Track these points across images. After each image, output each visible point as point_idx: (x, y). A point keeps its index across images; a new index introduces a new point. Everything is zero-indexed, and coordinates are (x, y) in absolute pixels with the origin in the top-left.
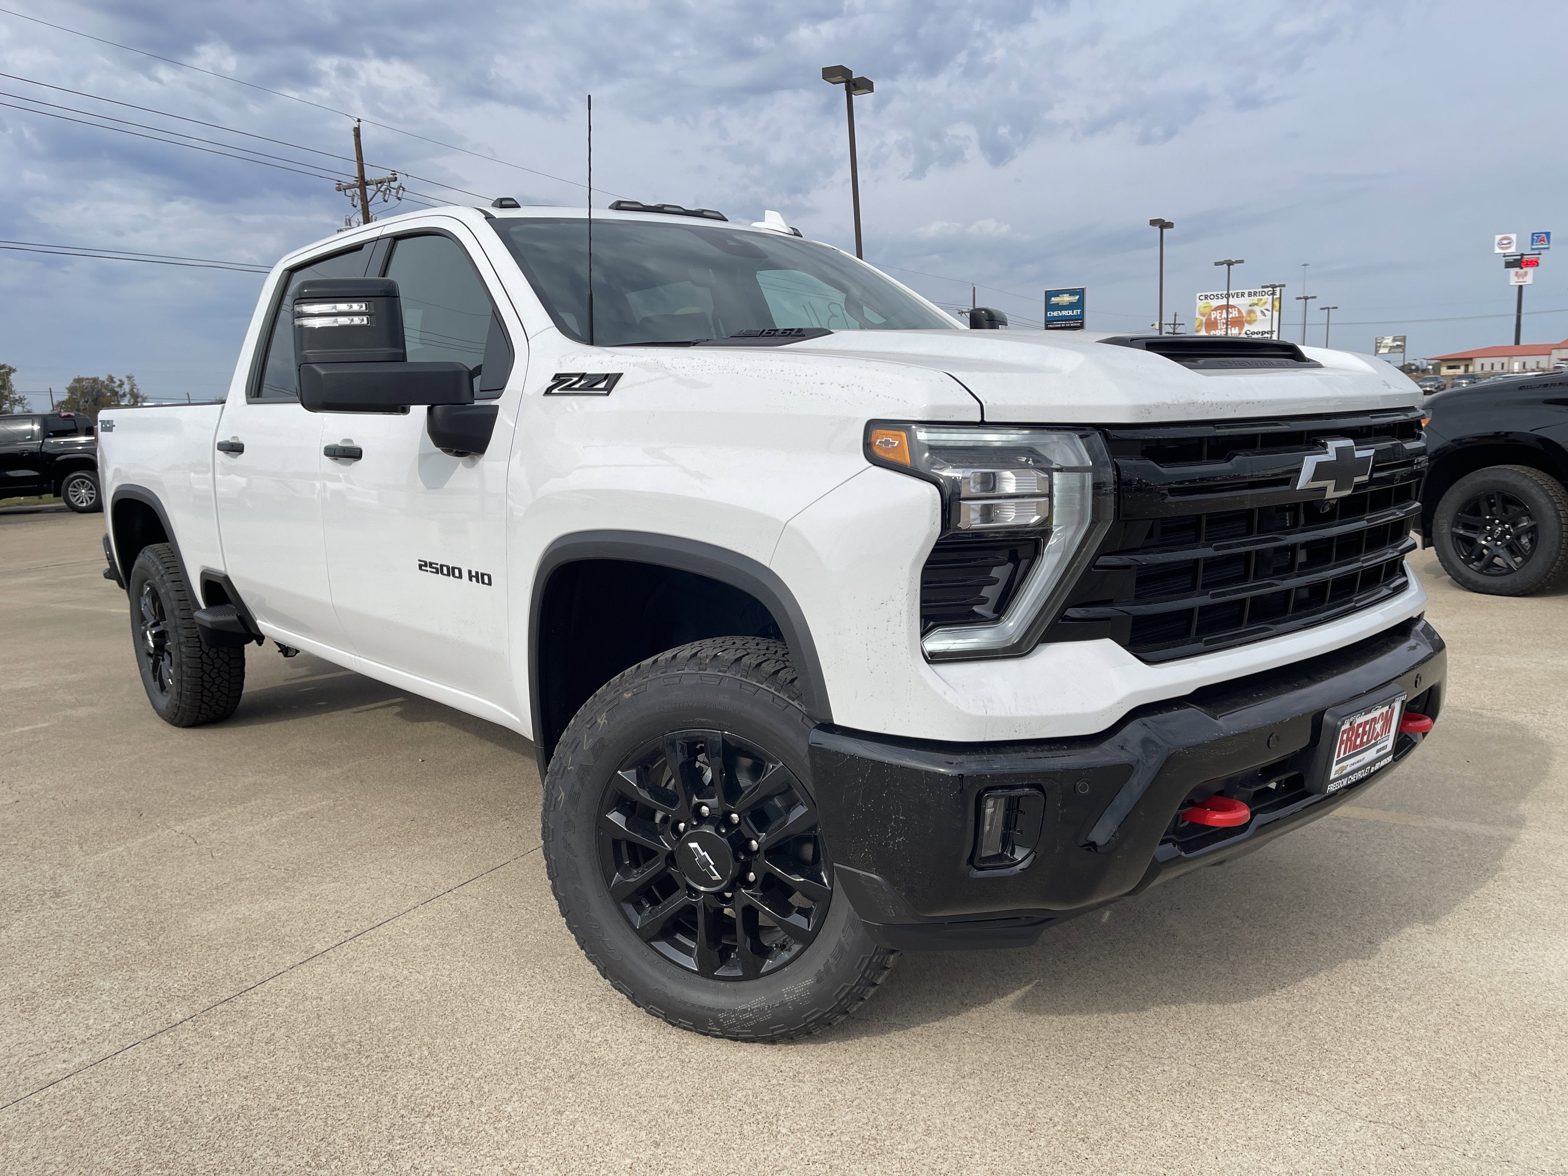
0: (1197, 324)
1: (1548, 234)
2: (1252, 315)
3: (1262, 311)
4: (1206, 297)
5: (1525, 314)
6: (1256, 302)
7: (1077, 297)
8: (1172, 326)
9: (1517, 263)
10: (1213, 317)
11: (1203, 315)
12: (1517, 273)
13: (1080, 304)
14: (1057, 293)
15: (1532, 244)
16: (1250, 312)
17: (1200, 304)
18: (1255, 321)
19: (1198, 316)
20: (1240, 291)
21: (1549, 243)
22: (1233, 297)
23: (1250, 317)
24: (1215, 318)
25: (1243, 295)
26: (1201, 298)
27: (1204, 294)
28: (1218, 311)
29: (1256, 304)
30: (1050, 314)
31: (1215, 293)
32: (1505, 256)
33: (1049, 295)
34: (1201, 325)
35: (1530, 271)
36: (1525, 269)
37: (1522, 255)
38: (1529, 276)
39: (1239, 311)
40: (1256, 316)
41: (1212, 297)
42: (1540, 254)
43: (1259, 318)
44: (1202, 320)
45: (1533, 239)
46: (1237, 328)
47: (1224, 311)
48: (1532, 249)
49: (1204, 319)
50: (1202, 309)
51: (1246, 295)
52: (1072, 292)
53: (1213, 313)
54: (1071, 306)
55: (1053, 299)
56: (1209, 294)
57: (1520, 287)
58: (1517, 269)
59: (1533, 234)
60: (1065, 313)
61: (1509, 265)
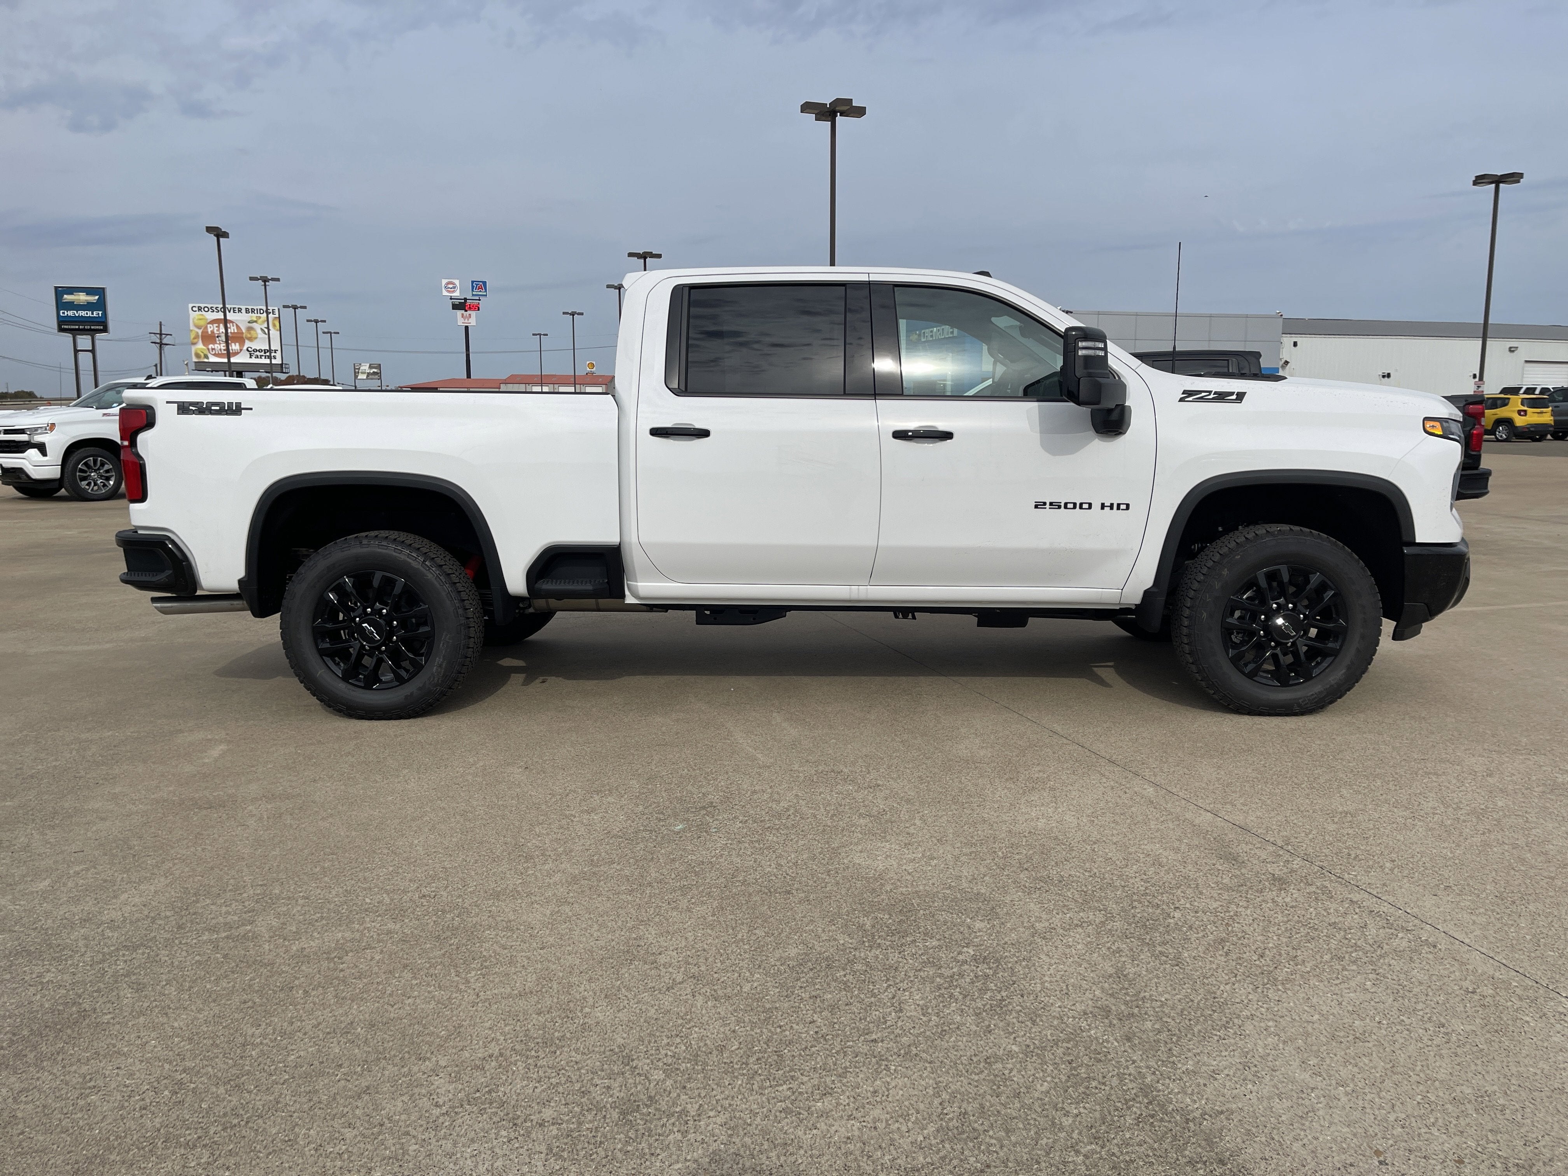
0: (192, 336)
1: (485, 283)
2: (252, 332)
3: (262, 329)
4: (200, 309)
5: (472, 352)
6: (255, 319)
7: (97, 297)
8: (158, 336)
9: (460, 305)
10: (209, 330)
11: (199, 327)
12: (463, 314)
13: (101, 305)
14: (71, 290)
15: (473, 291)
16: (250, 329)
17: (194, 316)
18: (256, 338)
19: (192, 327)
20: (237, 307)
21: (486, 290)
22: (230, 312)
23: (250, 333)
24: (212, 332)
25: (240, 310)
26: (194, 309)
27: (197, 305)
28: (215, 325)
29: (256, 322)
30: (64, 313)
31: (209, 306)
32: (451, 299)
33: (59, 292)
34: (197, 337)
35: (473, 313)
36: (469, 312)
37: (465, 299)
38: (472, 319)
39: (237, 326)
40: (257, 334)
41: (206, 309)
42: (480, 300)
43: (259, 336)
44: (197, 333)
45: (473, 287)
46: (237, 344)
47: (222, 326)
48: (473, 295)
49: (200, 332)
50: (196, 321)
51: (244, 311)
52: (89, 291)
53: (209, 326)
54: (89, 306)
55: (65, 296)
56: (203, 306)
57: (467, 328)
58: (463, 312)
59: (473, 282)
60: (82, 313)
61: (455, 307)
